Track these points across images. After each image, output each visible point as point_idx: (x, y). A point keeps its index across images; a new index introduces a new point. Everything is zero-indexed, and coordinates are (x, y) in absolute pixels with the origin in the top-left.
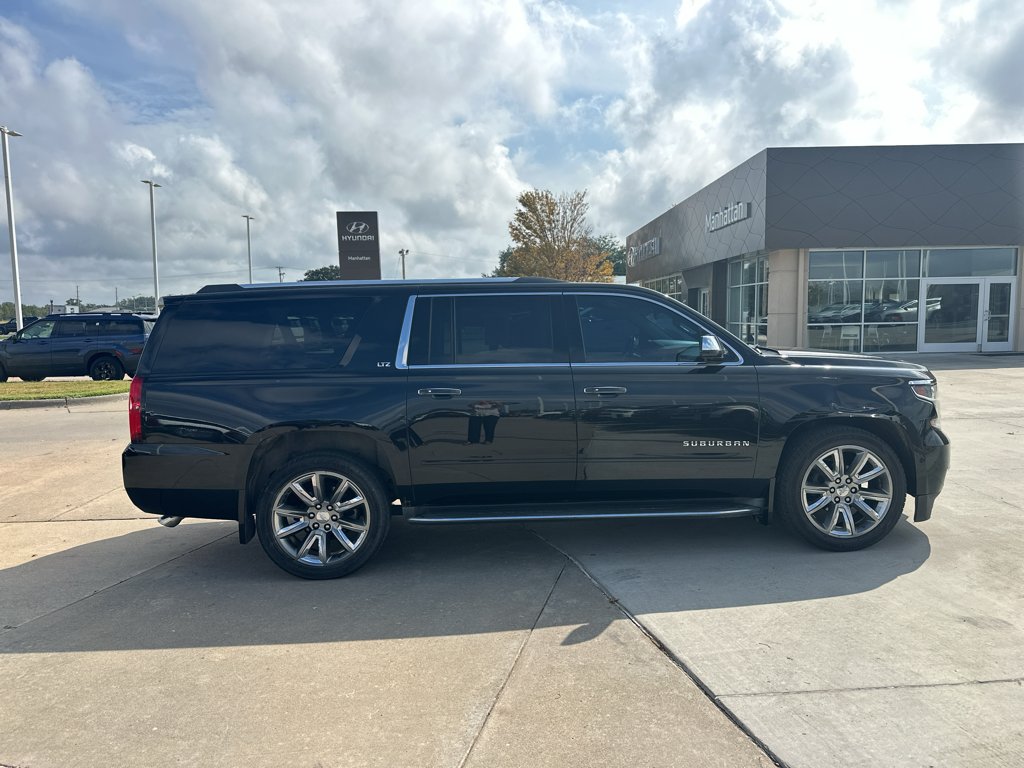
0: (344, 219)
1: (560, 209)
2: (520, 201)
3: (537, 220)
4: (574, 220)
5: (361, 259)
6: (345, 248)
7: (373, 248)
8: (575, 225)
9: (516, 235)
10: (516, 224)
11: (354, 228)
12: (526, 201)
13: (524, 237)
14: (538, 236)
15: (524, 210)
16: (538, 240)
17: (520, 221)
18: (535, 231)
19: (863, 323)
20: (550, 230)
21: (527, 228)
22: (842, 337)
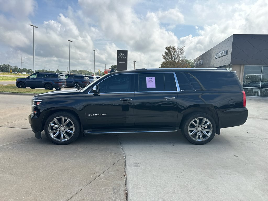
0: (119, 52)
1: (177, 51)
2: (166, 49)
3: (171, 54)
4: (181, 54)
5: (123, 63)
6: (119, 60)
7: (126, 60)
8: (181, 56)
9: (164, 58)
10: (165, 55)
11: (121, 54)
12: (168, 49)
13: (166, 58)
14: (170, 58)
15: (167, 51)
16: (170, 59)
17: (166, 54)
18: (169, 57)
19: (260, 88)
20: (174, 57)
21: (167, 56)
22: (253, 92)
